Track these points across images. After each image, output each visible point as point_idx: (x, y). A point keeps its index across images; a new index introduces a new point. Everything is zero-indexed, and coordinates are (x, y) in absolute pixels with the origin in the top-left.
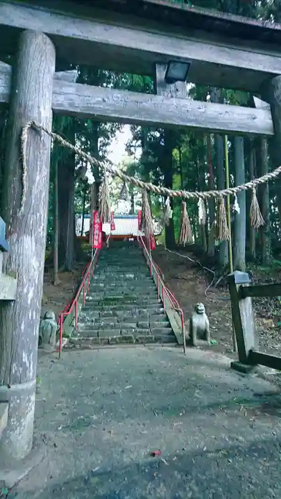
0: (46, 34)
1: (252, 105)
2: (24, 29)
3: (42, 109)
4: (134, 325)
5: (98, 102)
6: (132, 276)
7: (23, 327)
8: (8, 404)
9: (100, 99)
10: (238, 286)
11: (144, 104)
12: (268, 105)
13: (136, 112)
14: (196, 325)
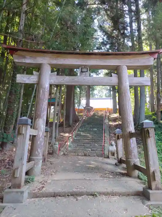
0: (49, 64)
1: (111, 76)
2: (42, 64)
3: (46, 85)
4: (90, 150)
5: (62, 81)
6: (96, 129)
7: (39, 142)
8: (34, 161)
9: (62, 80)
11: (75, 79)
12: (117, 75)
13: (73, 82)
14: (110, 150)
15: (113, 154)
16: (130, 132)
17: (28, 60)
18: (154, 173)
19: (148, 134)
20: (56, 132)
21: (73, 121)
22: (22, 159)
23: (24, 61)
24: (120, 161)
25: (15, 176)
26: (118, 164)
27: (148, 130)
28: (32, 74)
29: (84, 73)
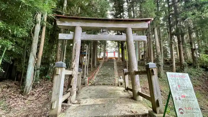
0: (81, 27)
3: (79, 40)
5: (89, 37)
6: (110, 69)
10: (125, 72)
13: (96, 38)
14: (119, 81)
15: (121, 84)
16: (135, 71)
17: (67, 24)
18: (158, 101)
19: (152, 72)
20: (86, 71)
21: (96, 64)
22: (58, 94)
23: (64, 25)
24: (127, 89)
25: (52, 108)
26: (126, 90)
27: (152, 70)
28: (69, 33)
29: (104, 33)
